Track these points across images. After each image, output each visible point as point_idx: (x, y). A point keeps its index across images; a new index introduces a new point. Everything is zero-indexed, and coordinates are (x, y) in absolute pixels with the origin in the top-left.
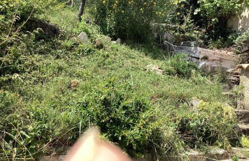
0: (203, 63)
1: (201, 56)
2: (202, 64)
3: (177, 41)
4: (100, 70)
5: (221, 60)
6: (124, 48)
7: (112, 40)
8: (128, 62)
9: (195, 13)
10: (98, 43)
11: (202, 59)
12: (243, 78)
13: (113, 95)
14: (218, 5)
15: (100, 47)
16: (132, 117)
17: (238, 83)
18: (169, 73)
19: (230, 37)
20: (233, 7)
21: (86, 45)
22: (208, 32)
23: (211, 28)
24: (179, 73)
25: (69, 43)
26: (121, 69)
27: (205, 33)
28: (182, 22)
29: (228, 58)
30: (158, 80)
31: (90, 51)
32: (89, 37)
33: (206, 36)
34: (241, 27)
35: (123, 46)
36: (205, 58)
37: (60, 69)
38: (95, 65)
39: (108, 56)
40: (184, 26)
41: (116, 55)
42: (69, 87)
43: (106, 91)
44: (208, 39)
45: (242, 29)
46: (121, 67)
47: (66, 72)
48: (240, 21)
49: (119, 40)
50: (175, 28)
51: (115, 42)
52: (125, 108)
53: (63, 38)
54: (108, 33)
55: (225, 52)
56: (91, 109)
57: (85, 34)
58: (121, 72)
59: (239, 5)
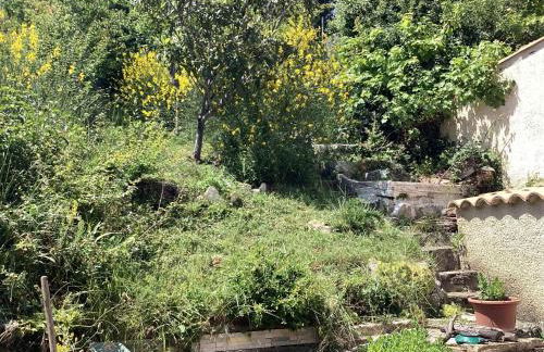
0: (401, 204)
1: (396, 195)
2: (399, 205)
3: (358, 173)
4: (243, 238)
5: (430, 196)
6: (272, 200)
7: (253, 188)
8: (281, 222)
9: (383, 121)
10: (234, 199)
11: (398, 198)
12: (460, 221)
13: (264, 266)
14: (416, 106)
15: (239, 203)
16: (287, 286)
17: (455, 229)
18: (340, 229)
19: (442, 155)
20: (440, 106)
21: (218, 205)
22: (409, 149)
23: (413, 143)
24: (354, 227)
25: (194, 206)
26: (272, 232)
27: (405, 152)
28: (365, 137)
29: (443, 191)
30: (324, 241)
31: (224, 213)
32: (220, 192)
33: (407, 157)
34: (461, 135)
35: (271, 197)
36: (404, 196)
37: (195, 244)
38: (235, 231)
39: (250, 216)
40: (368, 145)
41: (261, 212)
42: (211, 265)
43: (256, 263)
44: (411, 160)
45: (463, 138)
46: (271, 230)
47: (202, 247)
48: (459, 126)
49: (263, 186)
50: (354, 148)
51: (258, 190)
52: (278, 277)
53: (186, 200)
54: (246, 178)
55: (437, 181)
56: (244, 282)
57: (214, 189)
58: (272, 238)
59: (450, 102)
